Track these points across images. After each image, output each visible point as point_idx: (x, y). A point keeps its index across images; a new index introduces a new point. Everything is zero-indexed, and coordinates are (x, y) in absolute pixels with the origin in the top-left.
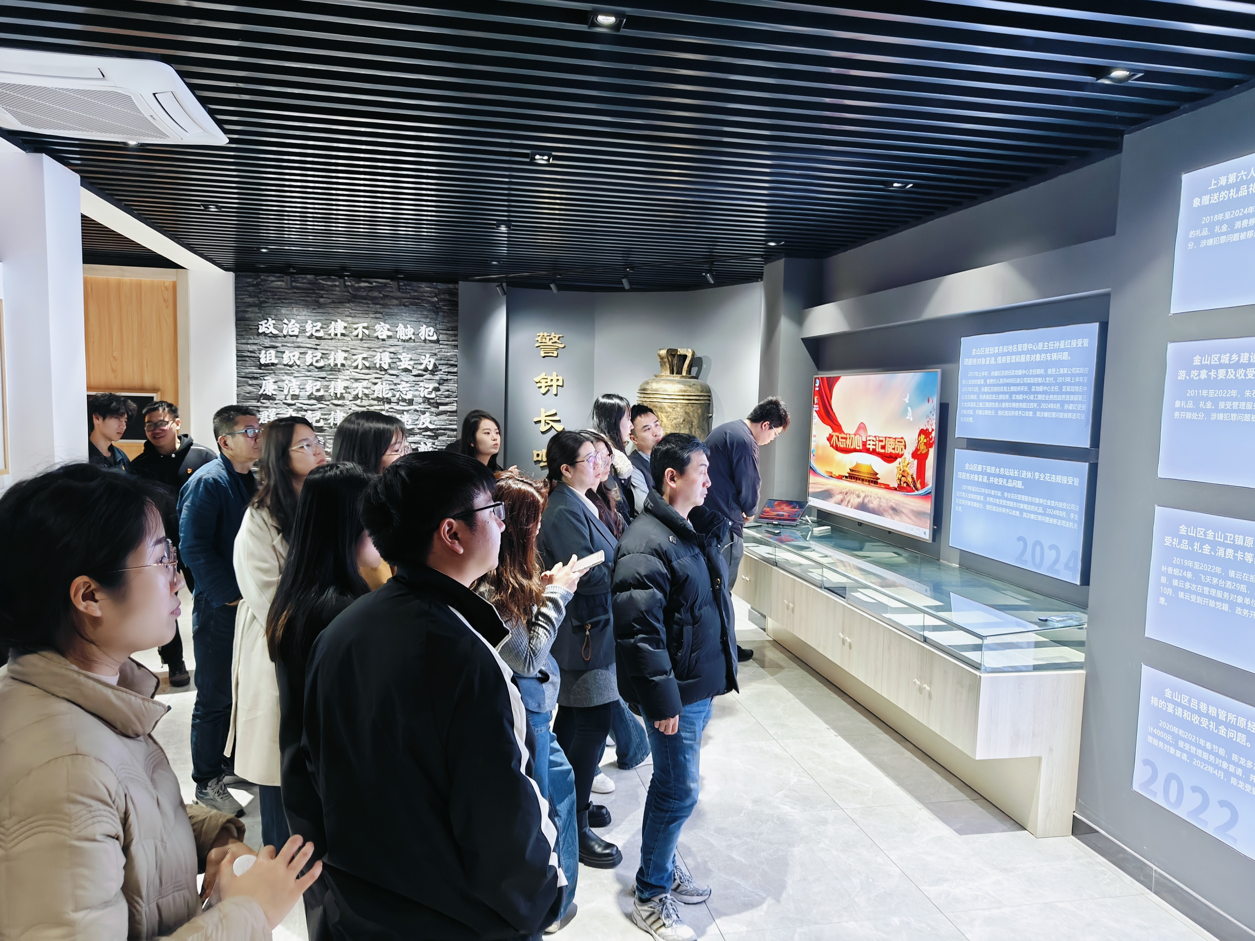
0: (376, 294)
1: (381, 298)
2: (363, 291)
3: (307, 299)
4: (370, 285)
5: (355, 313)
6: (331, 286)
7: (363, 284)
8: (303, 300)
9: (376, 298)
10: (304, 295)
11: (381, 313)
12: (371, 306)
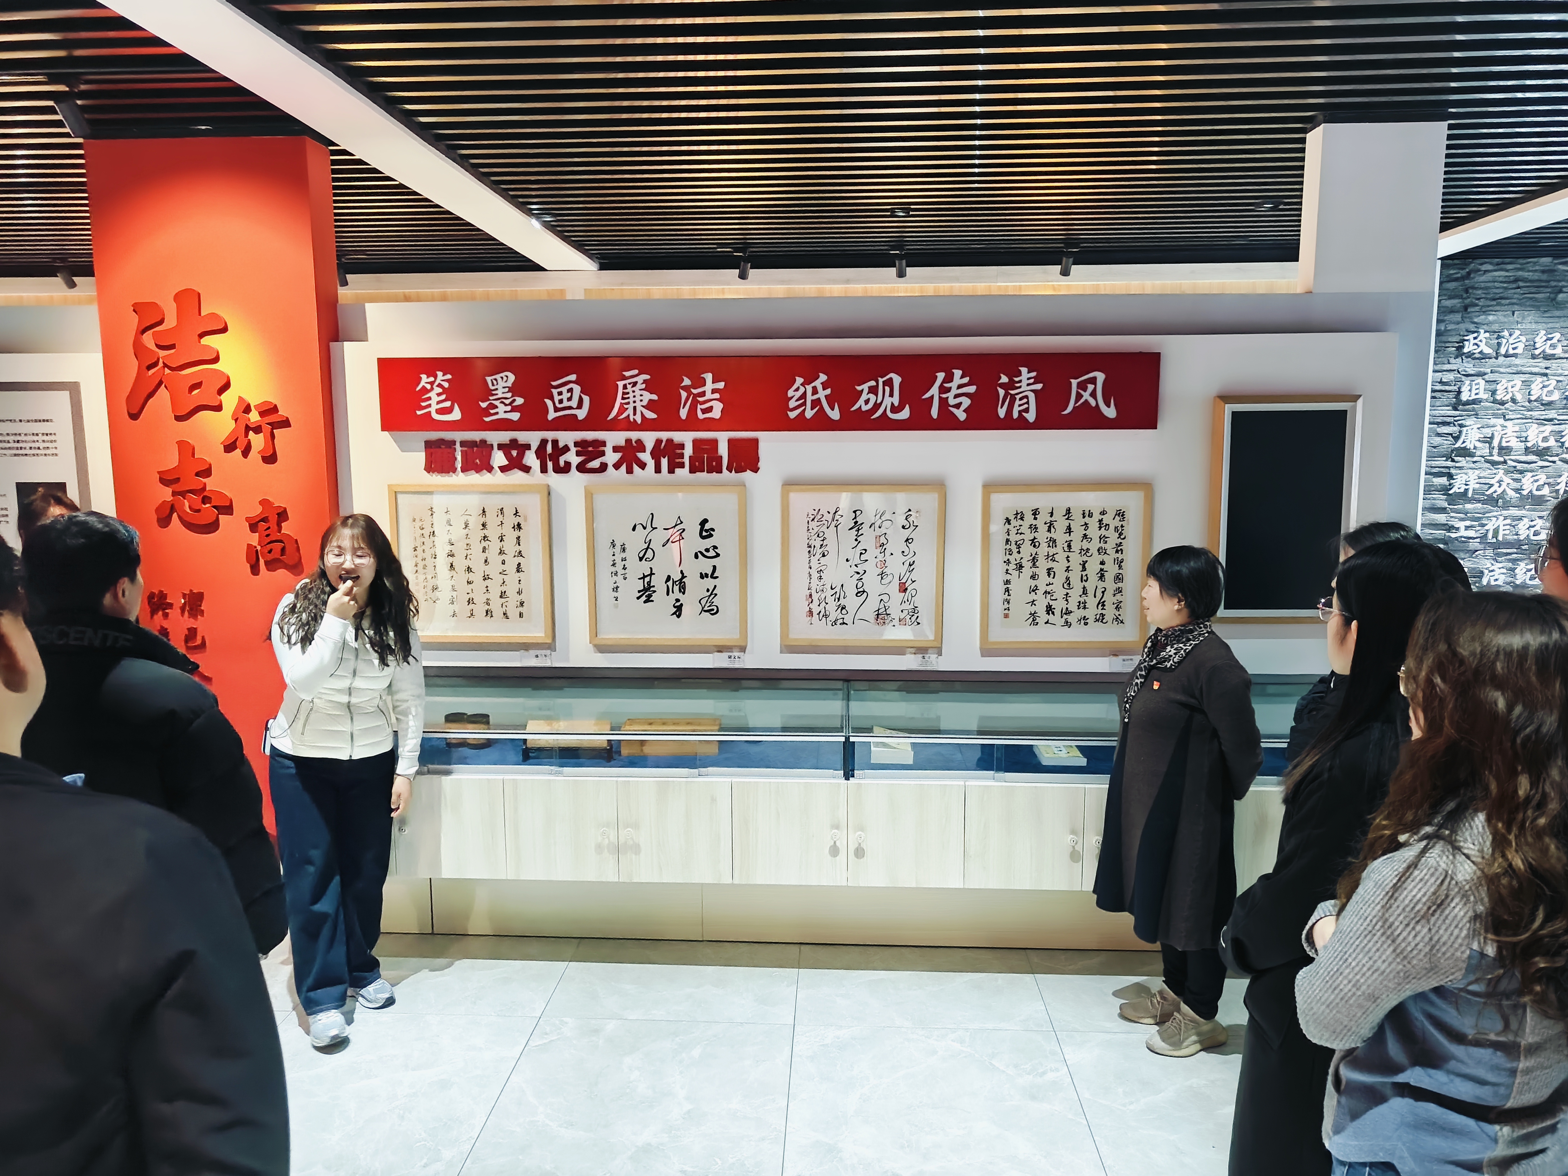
3: (1537, 296)
8: (1531, 298)
10: (1533, 290)
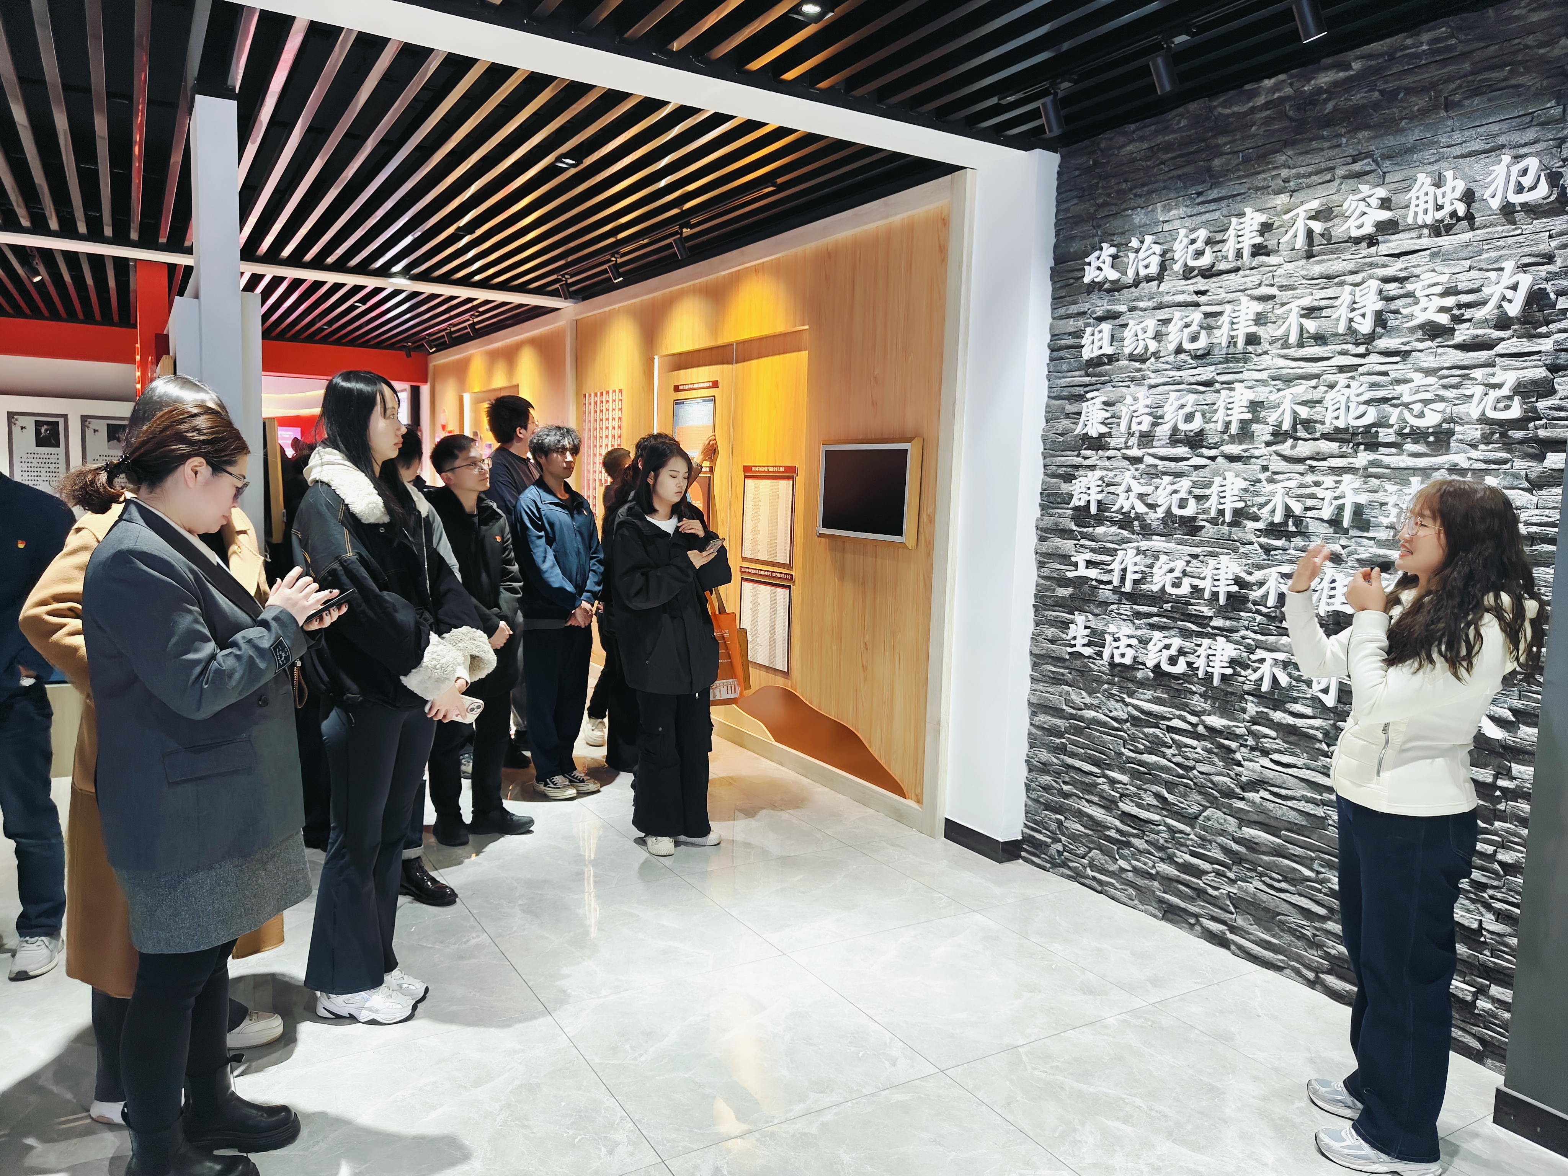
0: (1358, 97)
1: (1376, 106)
2: (1326, 101)
3: (1186, 170)
4: (1342, 75)
5: (1299, 176)
6: (1245, 114)
7: (1324, 79)
9: (1357, 110)
11: (1369, 155)
12: (1344, 140)
